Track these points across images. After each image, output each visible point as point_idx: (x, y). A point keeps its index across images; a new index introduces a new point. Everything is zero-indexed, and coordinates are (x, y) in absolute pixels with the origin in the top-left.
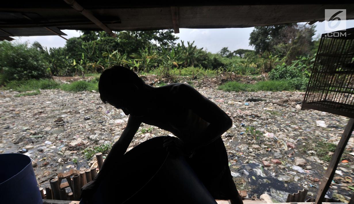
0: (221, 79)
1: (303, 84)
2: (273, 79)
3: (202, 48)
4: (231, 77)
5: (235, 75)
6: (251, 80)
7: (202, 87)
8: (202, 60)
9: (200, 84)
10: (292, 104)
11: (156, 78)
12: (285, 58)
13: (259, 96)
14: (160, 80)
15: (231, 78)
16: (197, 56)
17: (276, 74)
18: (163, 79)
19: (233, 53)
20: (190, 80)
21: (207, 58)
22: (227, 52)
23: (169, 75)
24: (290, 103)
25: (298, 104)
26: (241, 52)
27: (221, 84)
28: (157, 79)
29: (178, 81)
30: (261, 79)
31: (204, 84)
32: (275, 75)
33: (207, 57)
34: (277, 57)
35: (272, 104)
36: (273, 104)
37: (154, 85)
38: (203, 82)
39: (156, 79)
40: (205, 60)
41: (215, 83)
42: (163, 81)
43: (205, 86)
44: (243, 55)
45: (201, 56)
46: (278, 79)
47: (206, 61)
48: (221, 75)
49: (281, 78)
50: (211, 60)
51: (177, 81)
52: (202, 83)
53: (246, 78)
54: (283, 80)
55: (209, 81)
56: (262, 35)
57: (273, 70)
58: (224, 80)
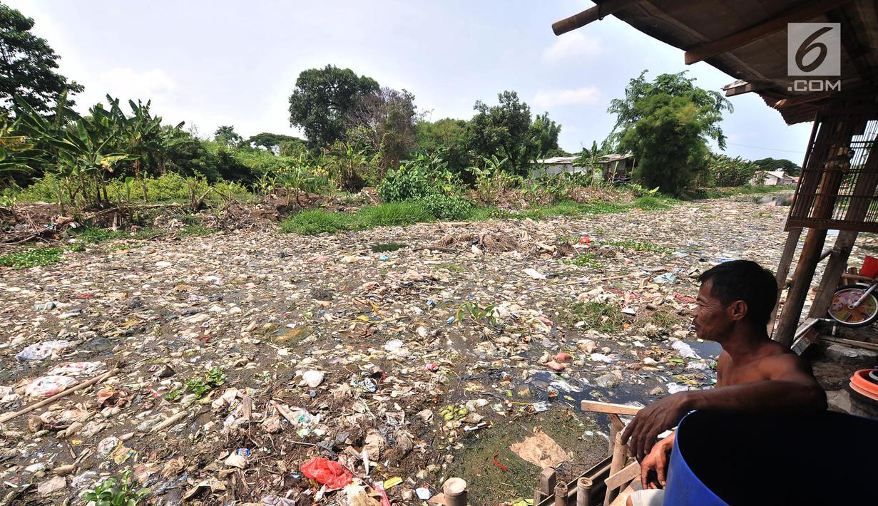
0: (275, 205)
1: (443, 207)
2: (388, 200)
3: (183, 123)
4: (299, 198)
5: (306, 194)
6: (343, 204)
7: (233, 230)
8: (190, 157)
9: (222, 223)
10: (463, 246)
11: (57, 213)
12: (377, 156)
13: (387, 239)
14: (76, 220)
15: (299, 203)
16: (172, 144)
17: (392, 189)
18: (88, 215)
19: (248, 142)
20: (187, 212)
21: (200, 151)
22: (233, 139)
23: (108, 201)
24: (460, 245)
25: (473, 244)
26: (268, 140)
27: (278, 218)
28: (64, 216)
29: (147, 217)
30: (363, 202)
31: (234, 220)
32: (390, 191)
33: (201, 148)
34: (362, 154)
35: (429, 251)
36: (431, 250)
37: (57, 237)
38: (231, 217)
39: (61, 219)
40: (196, 156)
41: (264, 216)
42: (90, 220)
43: (239, 228)
44: (276, 149)
45: (184, 145)
46: (399, 199)
47: (201, 158)
48: (272, 195)
49: (403, 196)
50: (213, 158)
51: (143, 219)
52: (227, 219)
53: (332, 200)
54: (408, 200)
55: (246, 213)
56: (317, 103)
57: (385, 181)
58: (283, 206)
